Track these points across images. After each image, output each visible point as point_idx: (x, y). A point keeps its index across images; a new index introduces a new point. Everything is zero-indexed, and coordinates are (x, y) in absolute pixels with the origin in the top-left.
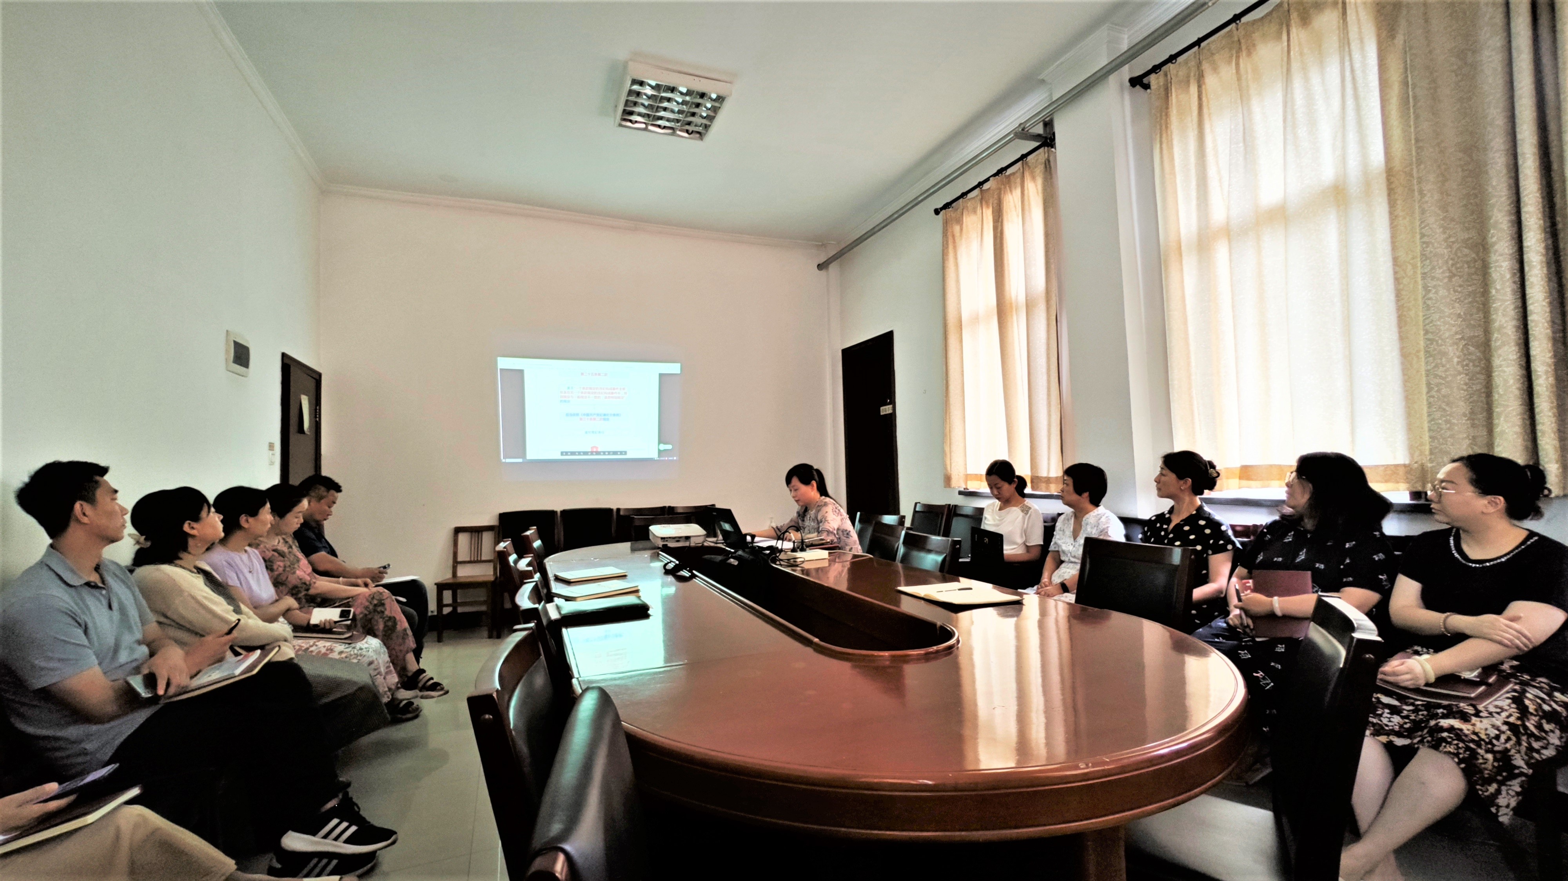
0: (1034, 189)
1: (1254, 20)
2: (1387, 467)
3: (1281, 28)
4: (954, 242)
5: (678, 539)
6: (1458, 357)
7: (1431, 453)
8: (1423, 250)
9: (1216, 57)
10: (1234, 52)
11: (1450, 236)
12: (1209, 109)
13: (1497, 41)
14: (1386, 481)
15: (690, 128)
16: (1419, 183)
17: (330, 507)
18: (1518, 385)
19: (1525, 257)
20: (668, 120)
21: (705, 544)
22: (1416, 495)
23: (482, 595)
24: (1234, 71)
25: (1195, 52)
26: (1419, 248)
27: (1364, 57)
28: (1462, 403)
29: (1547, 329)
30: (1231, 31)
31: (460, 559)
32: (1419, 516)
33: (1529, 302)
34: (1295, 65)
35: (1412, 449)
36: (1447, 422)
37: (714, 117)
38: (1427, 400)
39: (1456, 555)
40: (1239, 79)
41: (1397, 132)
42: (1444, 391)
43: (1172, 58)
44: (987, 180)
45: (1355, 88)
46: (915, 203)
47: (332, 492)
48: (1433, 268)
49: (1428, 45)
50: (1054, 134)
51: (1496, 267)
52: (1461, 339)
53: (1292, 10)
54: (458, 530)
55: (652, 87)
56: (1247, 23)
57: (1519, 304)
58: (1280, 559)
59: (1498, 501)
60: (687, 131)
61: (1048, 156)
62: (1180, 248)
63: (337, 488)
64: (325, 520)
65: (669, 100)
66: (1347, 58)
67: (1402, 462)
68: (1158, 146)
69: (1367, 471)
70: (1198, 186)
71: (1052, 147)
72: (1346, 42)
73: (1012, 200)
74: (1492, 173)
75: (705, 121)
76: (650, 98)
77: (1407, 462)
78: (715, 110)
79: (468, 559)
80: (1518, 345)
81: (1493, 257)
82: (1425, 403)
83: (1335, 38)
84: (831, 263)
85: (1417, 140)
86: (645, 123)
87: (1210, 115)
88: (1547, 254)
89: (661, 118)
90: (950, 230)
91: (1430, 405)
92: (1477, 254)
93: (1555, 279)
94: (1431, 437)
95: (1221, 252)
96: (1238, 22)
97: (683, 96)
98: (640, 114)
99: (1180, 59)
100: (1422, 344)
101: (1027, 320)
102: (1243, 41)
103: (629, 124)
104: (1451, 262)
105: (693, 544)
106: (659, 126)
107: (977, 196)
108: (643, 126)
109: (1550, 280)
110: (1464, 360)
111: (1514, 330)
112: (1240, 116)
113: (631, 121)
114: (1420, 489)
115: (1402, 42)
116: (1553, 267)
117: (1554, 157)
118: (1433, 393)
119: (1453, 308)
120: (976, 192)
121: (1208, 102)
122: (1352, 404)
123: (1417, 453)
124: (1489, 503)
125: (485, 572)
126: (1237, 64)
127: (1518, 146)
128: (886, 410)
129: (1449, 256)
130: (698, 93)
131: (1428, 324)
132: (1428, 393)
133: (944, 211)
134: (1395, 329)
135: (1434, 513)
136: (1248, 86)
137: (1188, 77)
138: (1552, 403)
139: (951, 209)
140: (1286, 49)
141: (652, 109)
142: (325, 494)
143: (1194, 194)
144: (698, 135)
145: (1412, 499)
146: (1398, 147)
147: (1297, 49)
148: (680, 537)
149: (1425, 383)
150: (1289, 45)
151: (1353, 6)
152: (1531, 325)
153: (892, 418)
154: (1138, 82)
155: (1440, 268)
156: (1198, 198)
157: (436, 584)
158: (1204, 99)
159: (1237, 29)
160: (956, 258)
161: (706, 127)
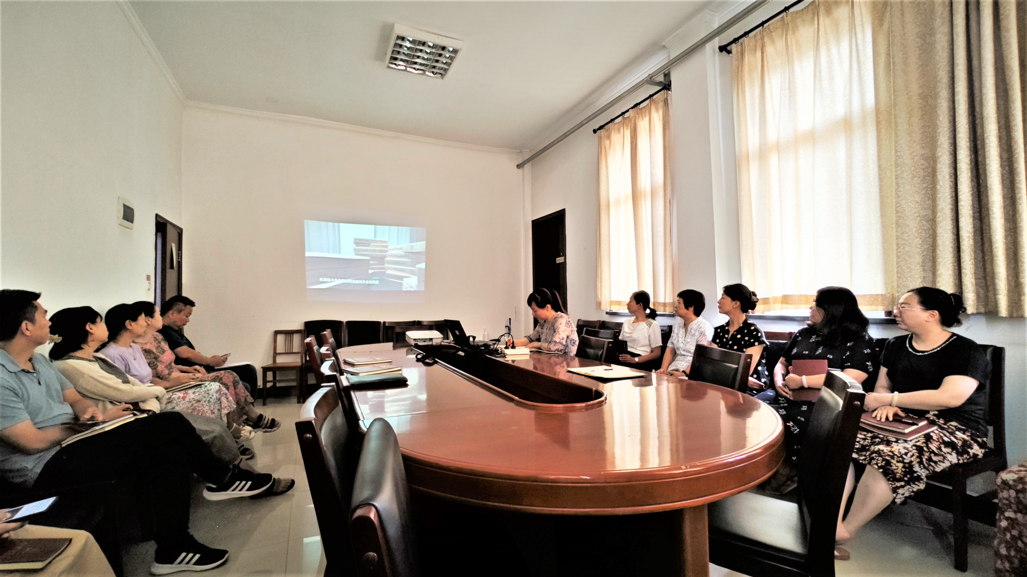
0: (657, 117)
1: (797, 11)
2: (871, 296)
3: (814, 16)
4: (606, 151)
5: (425, 340)
6: (916, 227)
7: (898, 287)
8: (896, 160)
9: (773, 34)
10: (785, 31)
11: (913, 152)
12: (768, 67)
13: (945, 29)
14: (871, 305)
15: (435, 71)
16: (895, 118)
17: (187, 317)
18: (952, 245)
19: (958, 165)
20: (421, 64)
21: (443, 343)
22: (889, 313)
23: (293, 375)
24: (784, 43)
25: (760, 31)
26: (894, 159)
27: (864, 36)
28: (917, 256)
29: (970, 210)
30: (783, 17)
31: (278, 351)
32: (890, 325)
33: (960, 193)
34: (822, 40)
35: (886, 284)
36: (908, 267)
37: (451, 64)
38: (897, 254)
39: (910, 350)
40: (787, 48)
41: (883, 85)
42: (906, 249)
43: (746, 34)
44: (628, 111)
45: (858, 56)
46: (581, 125)
47: (188, 306)
48: (902, 172)
49: (903, 30)
50: (670, 82)
51: (941, 171)
52: (917, 217)
53: (821, 5)
54: (277, 333)
55: (410, 42)
56: (793, 12)
57: (954, 194)
58: (807, 352)
59: (935, 314)
60: (433, 72)
61: (667, 96)
62: (748, 157)
63: (192, 304)
64: (184, 325)
65: (421, 51)
66: (854, 37)
67: (880, 293)
68: (736, 91)
69: (857, 298)
70: (760, 117)
71: (669, 90)
72: (853, 26)
73: (643, 124)
74: (940, 112)
75: (444, 66)
76: (409, 49)
77: (884, 293)
78: (452, 58)
79: (284, 351)
80: (952, 220)
81: (939, 166)
82: (895, 256)
83: (847, 24)
84: (526, 164)
85: (895, 91)
86: (405, 66)
87: (768, 72)
88: (971, 164)
89: (415, 63)
90: (603, 143)
91: (898, 257)
92: (929, 163)
93: (975, 180)
94: (898, 277)
95: (773, 159)
96: (787, 11)
97: (431, 49)
98: (402, 60)
99: (751, 35)
100: (894, 219)
101: (652, 202)
102: (790, 24)
103: (394, 66)
104: (913, 168)
105: (434, 343)
106: (414, 68)
107: (621, 121)
108: (404, 68)
109: (972, 181)
110: (919, 230)
111: (950, 211)
112: (787, 72)
113: (395, 64)
114: (890, 309)
115: (887, 28)
116: (975, 172)
117: (977, 103)
118: (900, 250)
119: (914, 197)
120: (620, 119)
121: (768, 63)
122: (851, 256)
123: (890, 287)
124: (930, 315)
125: (295, 360)
126: (786, 39)
127: (956, 95)
128: (560, 260)
129: (912, 165)
130: (440, 47)
131: (898, 207)
132: (897, 249)
133: (599, 131)
134: (878, 210)
135: (899, 324)
136: (792, 53)
137: (756, 46)
138: (971, 256)
139: (603, 130)
140: (817, 30)
141: (410, 56)
142: (183, 308)
143: (757, 122)
144: (440, 76)
145: (886, 316)
146: (883, 95)
147: (823, 30)
148: (426, 339)
149: (895, 243)
150: (818, 27)
151: (858, 4)
152: (960, 208)
153: (564, 264)
154: (724, 49)
155: (907, 172)
156: (760, 125)
157: (262, 368)
158: (765, 61)
159: (787, 16)
160: (606, 162)
161: (446, 70)
